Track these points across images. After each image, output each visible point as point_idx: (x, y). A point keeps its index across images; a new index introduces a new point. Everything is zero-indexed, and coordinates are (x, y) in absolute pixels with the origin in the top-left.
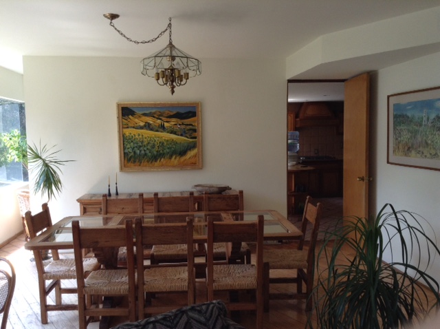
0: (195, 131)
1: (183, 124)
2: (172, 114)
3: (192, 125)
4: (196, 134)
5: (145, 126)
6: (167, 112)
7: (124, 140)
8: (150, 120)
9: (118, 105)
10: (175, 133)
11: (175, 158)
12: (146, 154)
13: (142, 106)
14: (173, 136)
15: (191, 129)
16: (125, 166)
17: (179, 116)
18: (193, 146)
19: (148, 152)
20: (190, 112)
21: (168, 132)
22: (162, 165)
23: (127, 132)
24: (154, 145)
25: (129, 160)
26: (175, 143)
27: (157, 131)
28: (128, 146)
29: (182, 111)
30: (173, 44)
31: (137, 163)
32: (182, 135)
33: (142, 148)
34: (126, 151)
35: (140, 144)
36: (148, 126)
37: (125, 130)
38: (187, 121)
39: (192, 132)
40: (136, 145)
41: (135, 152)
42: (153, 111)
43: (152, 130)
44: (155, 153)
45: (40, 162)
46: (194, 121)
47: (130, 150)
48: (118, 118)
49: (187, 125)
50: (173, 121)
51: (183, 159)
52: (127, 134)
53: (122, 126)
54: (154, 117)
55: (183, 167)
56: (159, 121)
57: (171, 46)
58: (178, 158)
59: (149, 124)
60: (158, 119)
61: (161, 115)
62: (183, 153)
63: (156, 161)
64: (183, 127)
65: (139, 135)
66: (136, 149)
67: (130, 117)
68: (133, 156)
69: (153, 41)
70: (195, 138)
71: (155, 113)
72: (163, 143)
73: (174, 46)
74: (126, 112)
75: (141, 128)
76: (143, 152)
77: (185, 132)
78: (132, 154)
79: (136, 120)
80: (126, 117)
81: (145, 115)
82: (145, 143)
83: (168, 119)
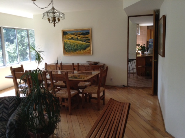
0: (89, 40)
1: (85, 37)
2: (81, 33)
3: (88, 38)
4: (89, 41)
5: (71, 38)
6: (79, 33)
7: (64, 44)
8: (73, 36)
9: (62, 31)
10: (82, 41)
11: (82, 51)
12: (72, 49)
13: (70, 31)
14: (81, 42)
15: (88, 39)
16: (65, 53)
17: (83, 34)
18: (89, 46)
19: (72, 48)
20: (87, 32)
21: (79, 41)
22: (78, 53)
23: (65, 41)
24: (75, 46)
25: (66, 51)
26: (82, 45)
27: (75, 40)
28: (66, 46)
29: (84, 32)
30: (54, 7)
31: (69, 53)
32: (84, 42)
33: (70, 47)
34: (65, 48)
35: (70, 45)
36: (72, 38)
37: (65, 40)
38: (86, 36)
39: (88, 40)
40: (68, 46)
41: (68, 49)
42: (74, 32)
43: (73, 40)
44: (75, 48)
45: (35, 51)
46: (89, 36)
47: (67, 48)
48: (62, 36)
49: (86, 38)
50: (81, 36)
51: (85, 51)
52: (66, 42)
53: (64, 39)
54: (74, 35)
55: (85, 54)
56: (76, 36)
57: (53, 8)
58: (83, 51)
59: (73, 37)
60: (76, 35)
61: (77, 34)
62: (85, 49)
63: (75, 52)
64: (85, 38)
65: (69, 42)
66: (68, 47)
67: (66, 35)
68: (68, 50)
69: (47, 7)
70: (89, 43)
71: (74, 33)
72: (78, 45)
73: (54, 9)
74: (65, 33)
75: (70, 39)
76: (71, 48)
77: (85, 40)
78: (67, 49)
79: (68, 36)
80: (65, 35)
81: (71, 34)
82: (72, 45)
83: (79, 36)
